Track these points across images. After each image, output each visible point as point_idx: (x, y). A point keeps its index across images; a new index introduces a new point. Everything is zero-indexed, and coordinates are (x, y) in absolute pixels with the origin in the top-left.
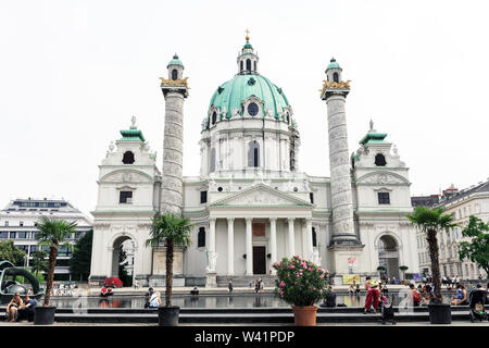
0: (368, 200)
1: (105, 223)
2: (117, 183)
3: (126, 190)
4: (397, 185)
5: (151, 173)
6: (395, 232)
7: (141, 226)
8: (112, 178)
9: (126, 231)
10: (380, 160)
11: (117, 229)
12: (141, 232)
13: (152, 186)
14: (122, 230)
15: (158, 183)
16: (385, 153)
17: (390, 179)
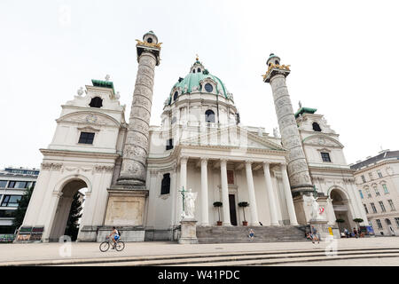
0: (314, 158)
1: (55, 162)
2: (79, 123)
3: (88, 131)
4: (333, 147)
5: (118, 117)
6: (342, 187)
7: (99, 169)
8: (74, 118)
9: (81, 173)
10: (316, 127)
11: (70, 170)
12: (98, 175)
13: (117, 130)
14: (75, 172)
15: (123, 129)
16: (319, 122)
17: (328, 142)
